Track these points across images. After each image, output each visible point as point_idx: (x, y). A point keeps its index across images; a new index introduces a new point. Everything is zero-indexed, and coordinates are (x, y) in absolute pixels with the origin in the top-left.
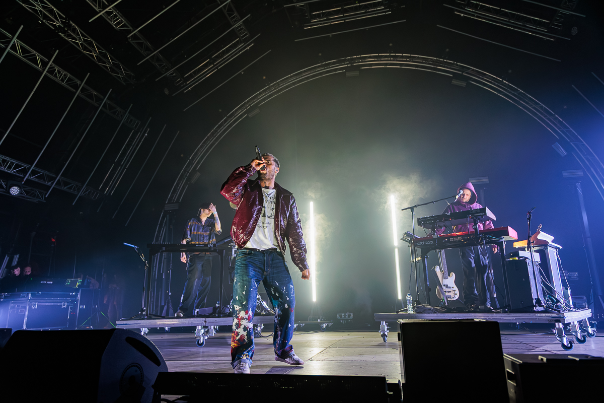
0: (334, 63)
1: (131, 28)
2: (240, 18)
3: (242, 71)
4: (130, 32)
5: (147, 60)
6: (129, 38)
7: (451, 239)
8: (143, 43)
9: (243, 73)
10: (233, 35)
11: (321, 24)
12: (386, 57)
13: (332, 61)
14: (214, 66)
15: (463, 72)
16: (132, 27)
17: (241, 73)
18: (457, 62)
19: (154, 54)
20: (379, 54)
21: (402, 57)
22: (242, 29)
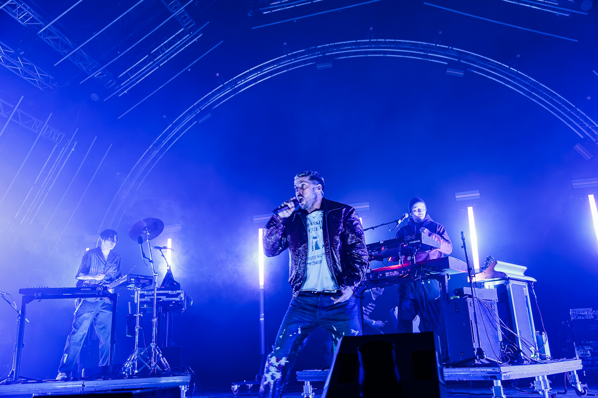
0: (302, 54)
1: (41, 23)
2: (180, 5)
3: (190, 68)
4: (41, 27)
5: (66, 58)
6: (40, 34)
7: (387, 274)
8: (59, 39)
9: (189, 70)
10: (174, 25)
11: (283, 7)
12: (365, 43)
13: (300, 51)
14: (154, 62)
15: (460, 59)
16: (43, 22)
17: (187, 70)
18: (453, 47)
19: (75, 52)
20: (356, 40)
21: (385, 43)
22: (186, 16)
